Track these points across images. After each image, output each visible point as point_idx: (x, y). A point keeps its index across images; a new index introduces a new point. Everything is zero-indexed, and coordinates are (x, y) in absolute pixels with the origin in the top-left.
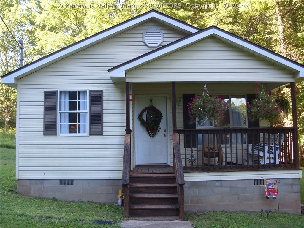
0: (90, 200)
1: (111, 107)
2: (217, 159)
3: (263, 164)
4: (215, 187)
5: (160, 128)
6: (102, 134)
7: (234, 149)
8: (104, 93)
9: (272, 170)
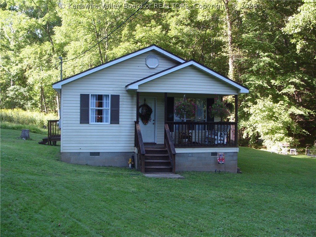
0: (110, 165)
1: (124, 106)
2: (187, 140)
3: (217, 143)
4: (188, 157)
5: (151, 119)
6: (118, 123)
7: (197, 133)
8: (120, 97)
9: (222, 147)
